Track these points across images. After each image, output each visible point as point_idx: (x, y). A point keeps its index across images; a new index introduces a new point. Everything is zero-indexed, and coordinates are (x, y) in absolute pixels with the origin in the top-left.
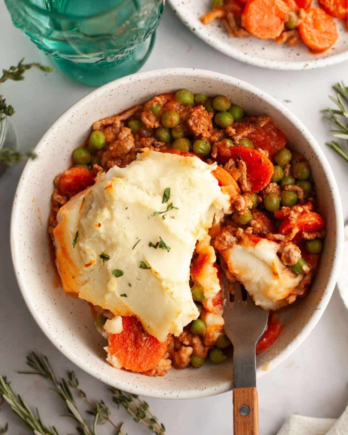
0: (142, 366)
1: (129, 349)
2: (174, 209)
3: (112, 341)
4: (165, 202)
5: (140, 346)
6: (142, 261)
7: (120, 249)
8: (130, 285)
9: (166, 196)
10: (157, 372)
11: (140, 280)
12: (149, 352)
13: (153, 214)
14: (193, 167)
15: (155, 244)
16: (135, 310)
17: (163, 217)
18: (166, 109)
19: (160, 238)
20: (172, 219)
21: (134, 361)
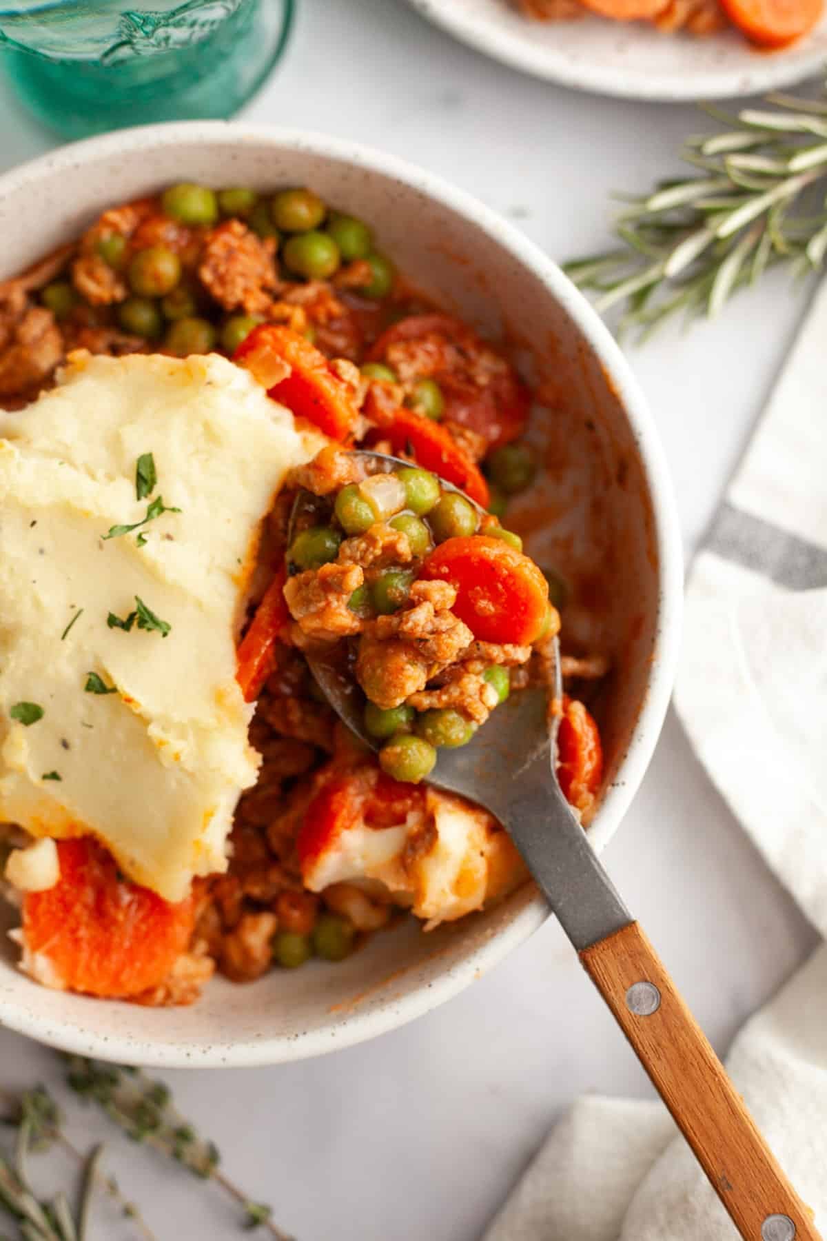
0: (124, 977)
1: (83, 933)
2: (166, 512)
3: (33, 913)
4: (146, 497)
5: (114, 922)
6: (93, 670)
7: (25, 643)
8: (65, 745)
9: (144, 479)
10: (169, 995)
11: (91, 727)
12: (140, 938)
13: (106, 534)
14: (209, 383)
15: (124, 618)
16: (91, 819)
17: (140, 537)
18: (139, 243)
19: (137, 598)
20: (167, 542)
21: (100, 964)
